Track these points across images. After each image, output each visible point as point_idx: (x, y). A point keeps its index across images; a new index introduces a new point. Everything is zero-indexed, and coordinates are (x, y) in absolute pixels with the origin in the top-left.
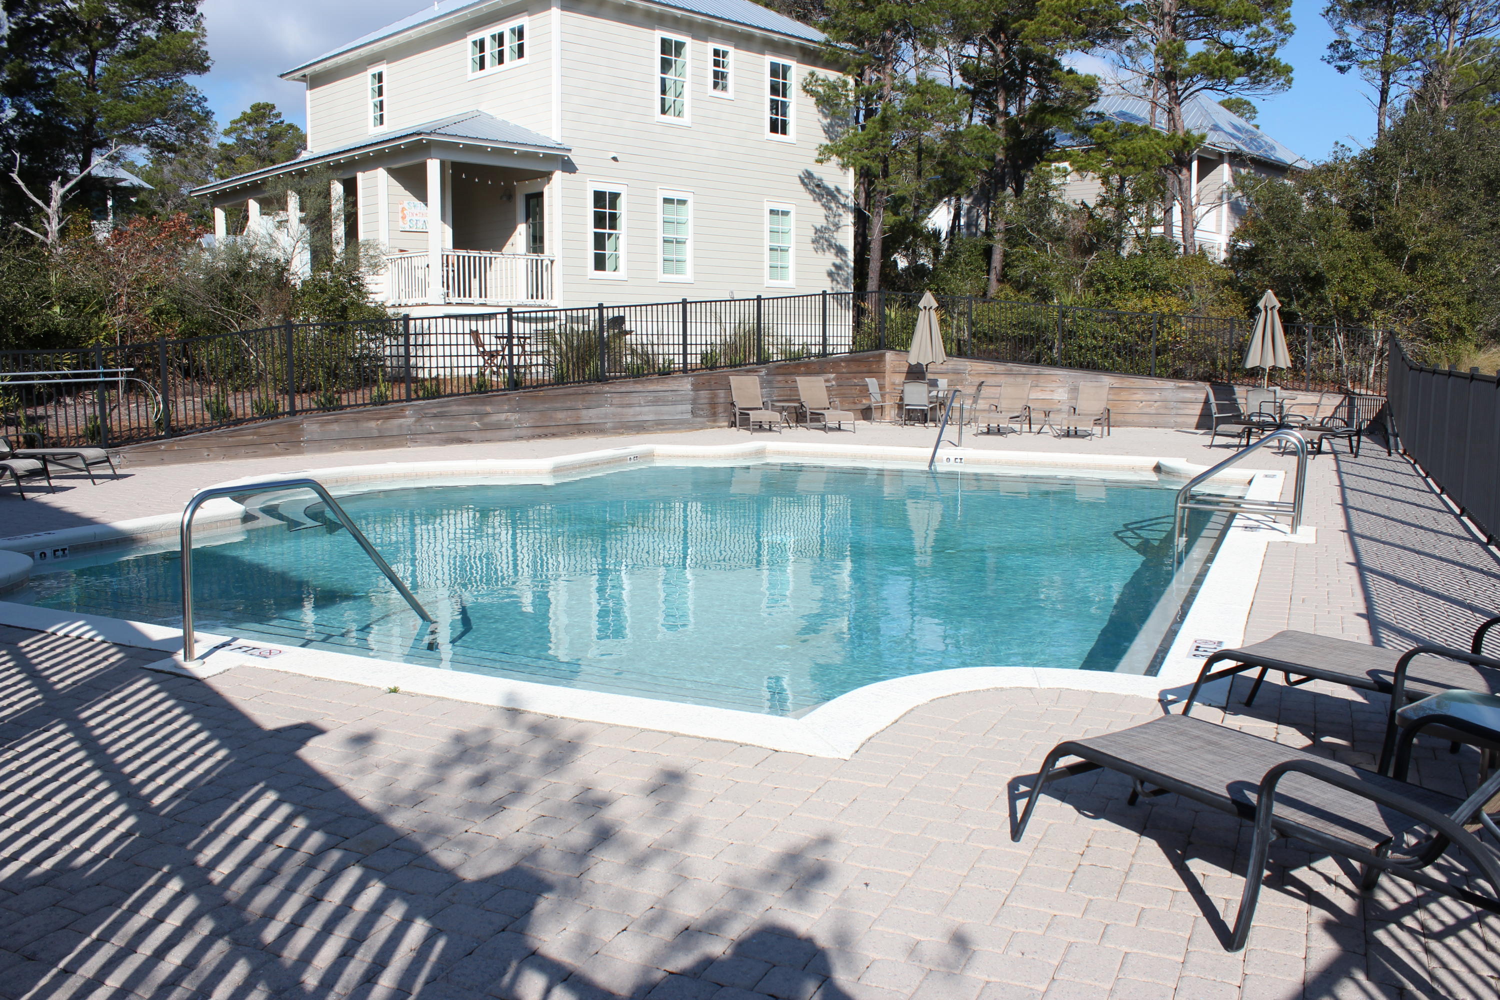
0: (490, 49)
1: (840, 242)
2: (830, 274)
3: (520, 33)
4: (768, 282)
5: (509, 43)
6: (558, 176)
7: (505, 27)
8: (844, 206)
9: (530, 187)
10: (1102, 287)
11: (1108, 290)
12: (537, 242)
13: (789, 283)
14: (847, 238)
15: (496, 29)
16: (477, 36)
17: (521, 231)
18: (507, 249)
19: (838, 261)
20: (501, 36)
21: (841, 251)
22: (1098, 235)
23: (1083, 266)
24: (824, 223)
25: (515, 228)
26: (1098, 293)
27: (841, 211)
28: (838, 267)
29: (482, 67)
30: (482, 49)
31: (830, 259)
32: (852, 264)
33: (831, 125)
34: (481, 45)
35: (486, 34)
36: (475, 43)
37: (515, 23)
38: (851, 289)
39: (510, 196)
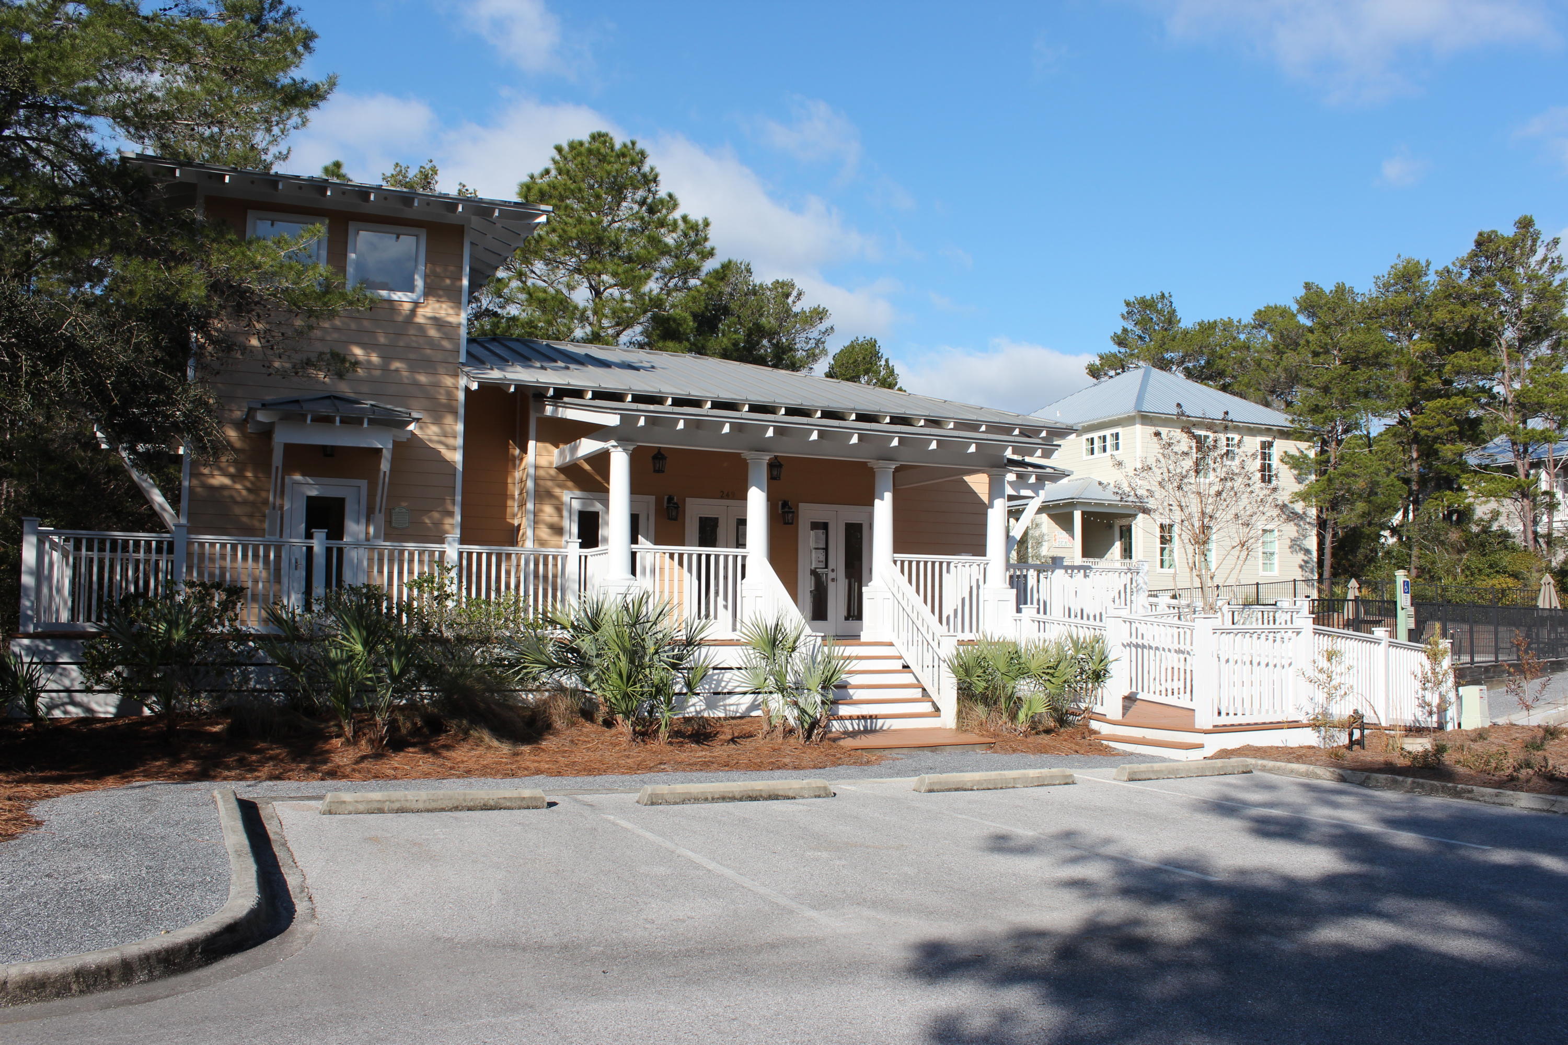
0: (1097, 444)
1: (1308, 547)
2: (1301, 567)
3: (1117, 436)
4: (1261, 573)
5: (1109, 442)
6: (1141, 516)
7: (1108, 433)
8: (1309, 523)
9: (1124, 522)
10: (1468, 573)
11: (1472, 574)
12: (1127, 552)
13: (1275, 573)
14: (1312, 543)
15: (1102, 433)
16: (1089, 436)
17: (1118, 545)
18: (1108, 556)
19: (1306, 558)
20: (1105, 437)
21: (1307, 552)
22: (1466, 542)
23: (1460, 560)
24: (1296, 535)
25: (1113, 544)
26: (1467, 576)
27: (1307, 526)
28: (1306, 562)
29: (1092, 453)
30: (1092, 443)
31: (1301, 556)
32: (1315, 560)
33: (1299, 474)
34: (1092, 441)
35: (1095, 435)
36: (1088, 440)
37: (1114, 431)
38: (1316, 577)
39: (1110, 526)
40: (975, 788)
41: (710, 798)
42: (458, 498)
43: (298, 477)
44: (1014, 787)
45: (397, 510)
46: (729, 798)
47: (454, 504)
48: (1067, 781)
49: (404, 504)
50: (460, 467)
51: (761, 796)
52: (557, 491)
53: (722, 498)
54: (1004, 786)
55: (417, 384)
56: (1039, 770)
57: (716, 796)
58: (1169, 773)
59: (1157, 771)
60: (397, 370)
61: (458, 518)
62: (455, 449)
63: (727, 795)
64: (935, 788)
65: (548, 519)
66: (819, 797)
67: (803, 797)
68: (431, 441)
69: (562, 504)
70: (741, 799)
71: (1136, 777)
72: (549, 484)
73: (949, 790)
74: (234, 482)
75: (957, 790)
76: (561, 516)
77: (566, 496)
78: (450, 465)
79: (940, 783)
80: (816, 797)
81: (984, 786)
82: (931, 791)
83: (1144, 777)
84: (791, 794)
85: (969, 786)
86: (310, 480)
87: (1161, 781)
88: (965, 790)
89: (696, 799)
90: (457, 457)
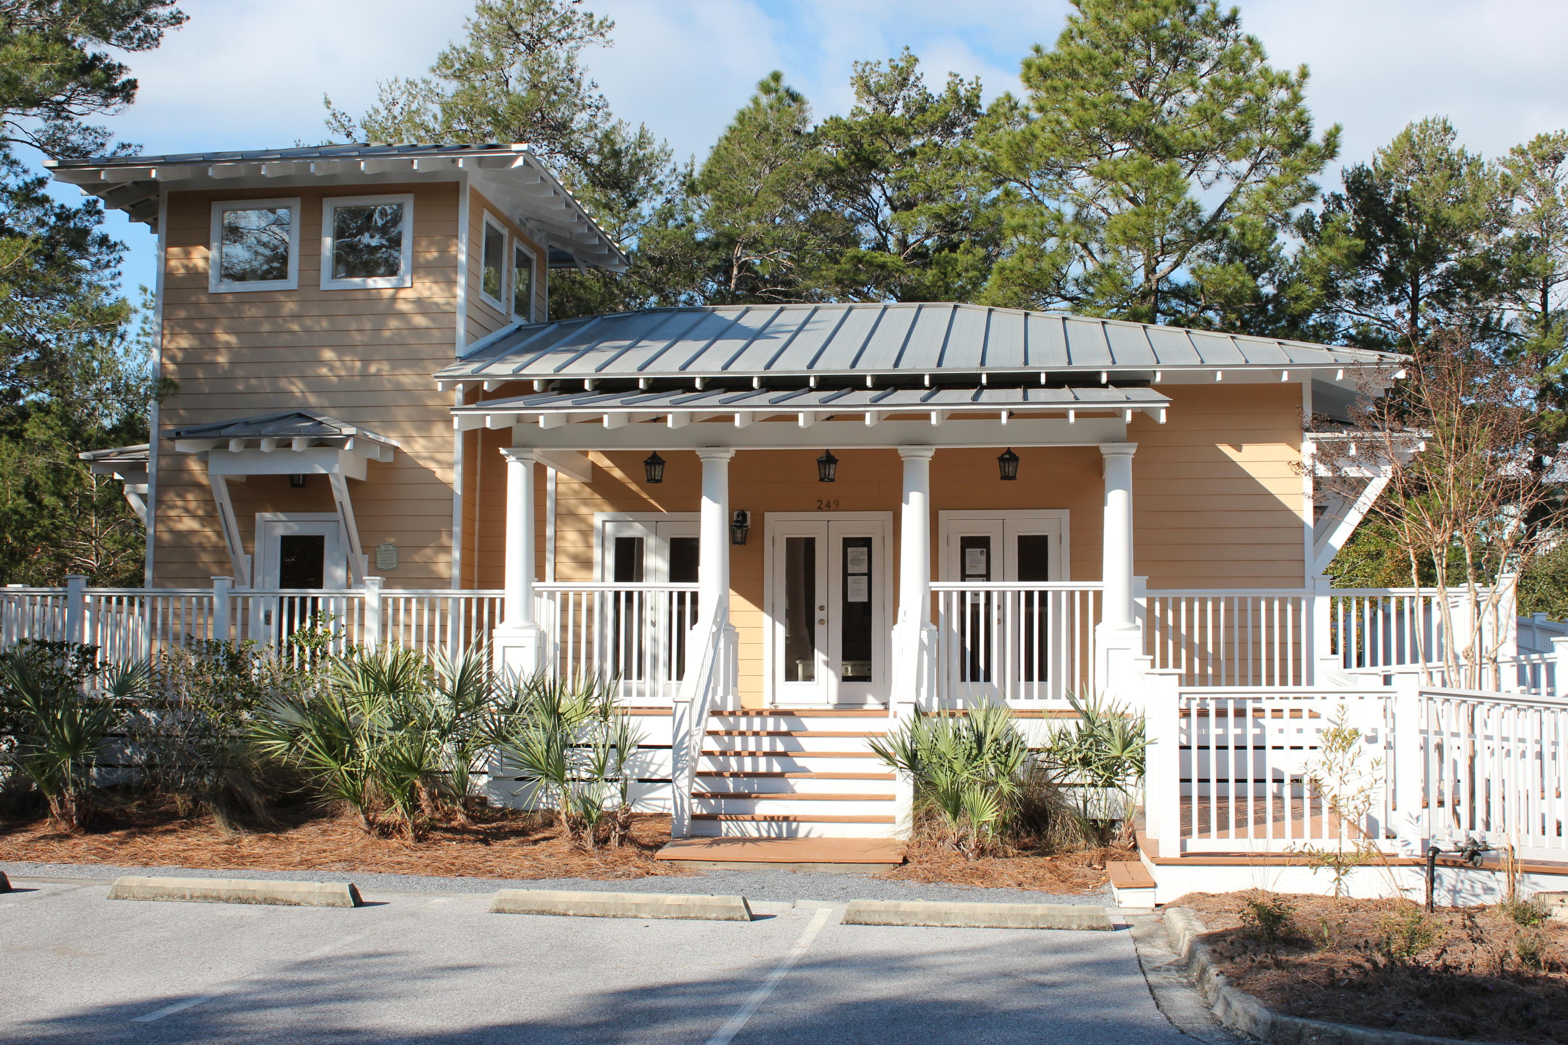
40: (571, 912)
41: (188, 897)
42: (457, 530)
43: (268, 515)
44: (636, 917)
45: (383, 547)
46: (213, 898)
47: (451, 537)
48: (732, 915)
49: (392, 540)
50: (458, 489)
51: (254, 899)
52: (583, 510)
53: (820, 509)
54: (619, 913)
55: (400, 389)
56: (686, 896)
57: (196, 894)
58: (930, 917)
59: (905, 913)
60: (377, 375)
61: (457, 554)
62: (450, 466)
63: (210, 893)
64: (507, 908)
65: (572, 549)
66: (333, 905)
67: (311, 905)
68: (419, 457)
69: (591, 527)
70: (227, 901)
71: (862, 920)
72: (573, 502)
73: (529, 912)
74: (203, 526)
75: (541, 913)
76: (589, 546)
77: (597, 519)
78: (446, 486)
79: (516, 901)
80: (328, 905)
81: (587, 911)
82: (499, 911)
83: (877, 919)
84: (294, 899)
85: (561, 908)
86: (281, 516)
87: (909, 929)
88: (555, 914)
89: (171, 896)
90: (454, 477)
